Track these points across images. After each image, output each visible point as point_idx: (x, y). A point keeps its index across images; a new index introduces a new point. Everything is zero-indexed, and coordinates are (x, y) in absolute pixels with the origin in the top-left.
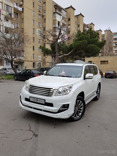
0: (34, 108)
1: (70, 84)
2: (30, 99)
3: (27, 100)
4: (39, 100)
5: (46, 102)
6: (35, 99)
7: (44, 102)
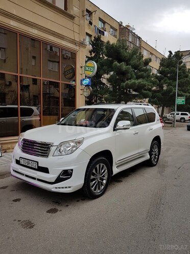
0: (27, 176)
1: (79, 138)
2: (21, 161)
3: (18, 162)
4: (31, 162)
5: (39, 165)
6: (26, 160)
7: (36, 166)
